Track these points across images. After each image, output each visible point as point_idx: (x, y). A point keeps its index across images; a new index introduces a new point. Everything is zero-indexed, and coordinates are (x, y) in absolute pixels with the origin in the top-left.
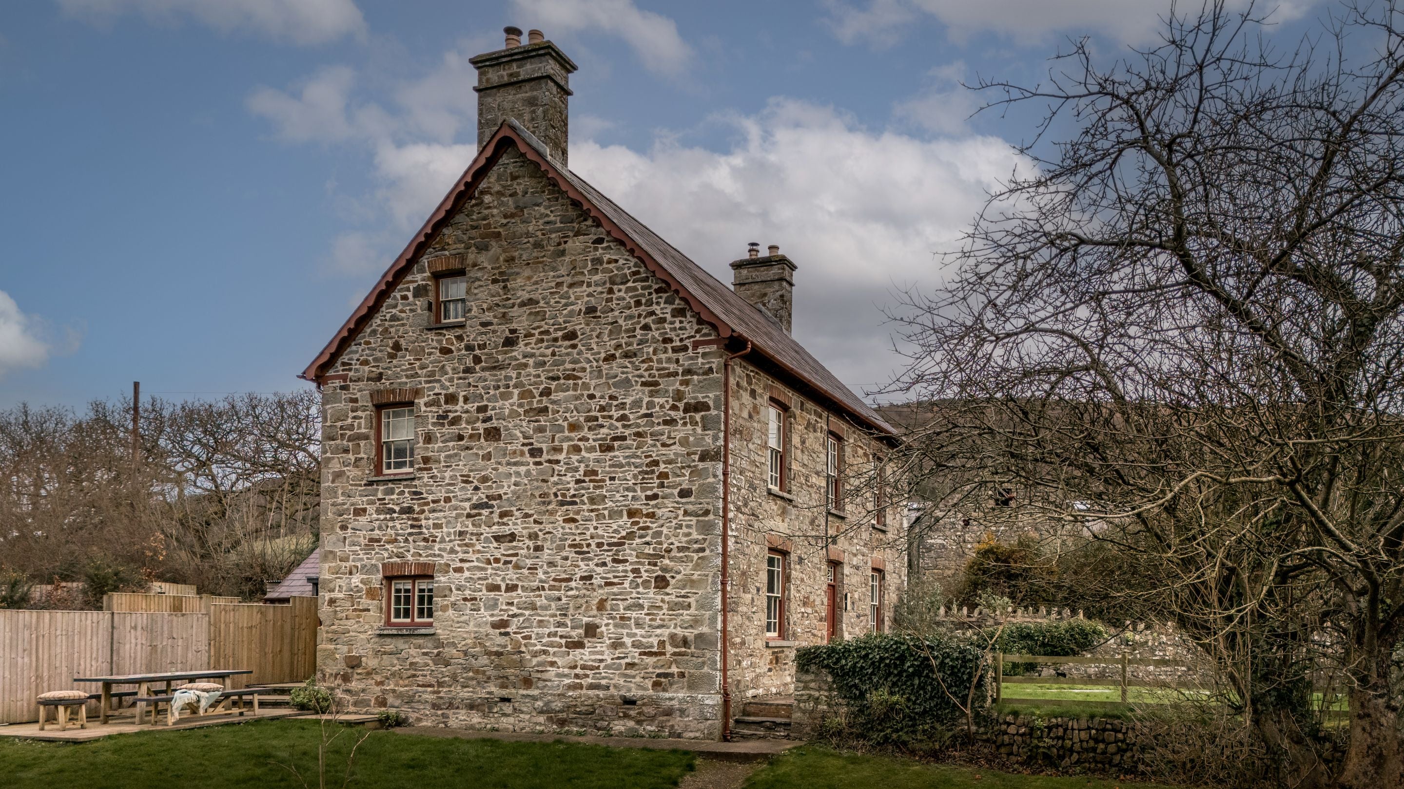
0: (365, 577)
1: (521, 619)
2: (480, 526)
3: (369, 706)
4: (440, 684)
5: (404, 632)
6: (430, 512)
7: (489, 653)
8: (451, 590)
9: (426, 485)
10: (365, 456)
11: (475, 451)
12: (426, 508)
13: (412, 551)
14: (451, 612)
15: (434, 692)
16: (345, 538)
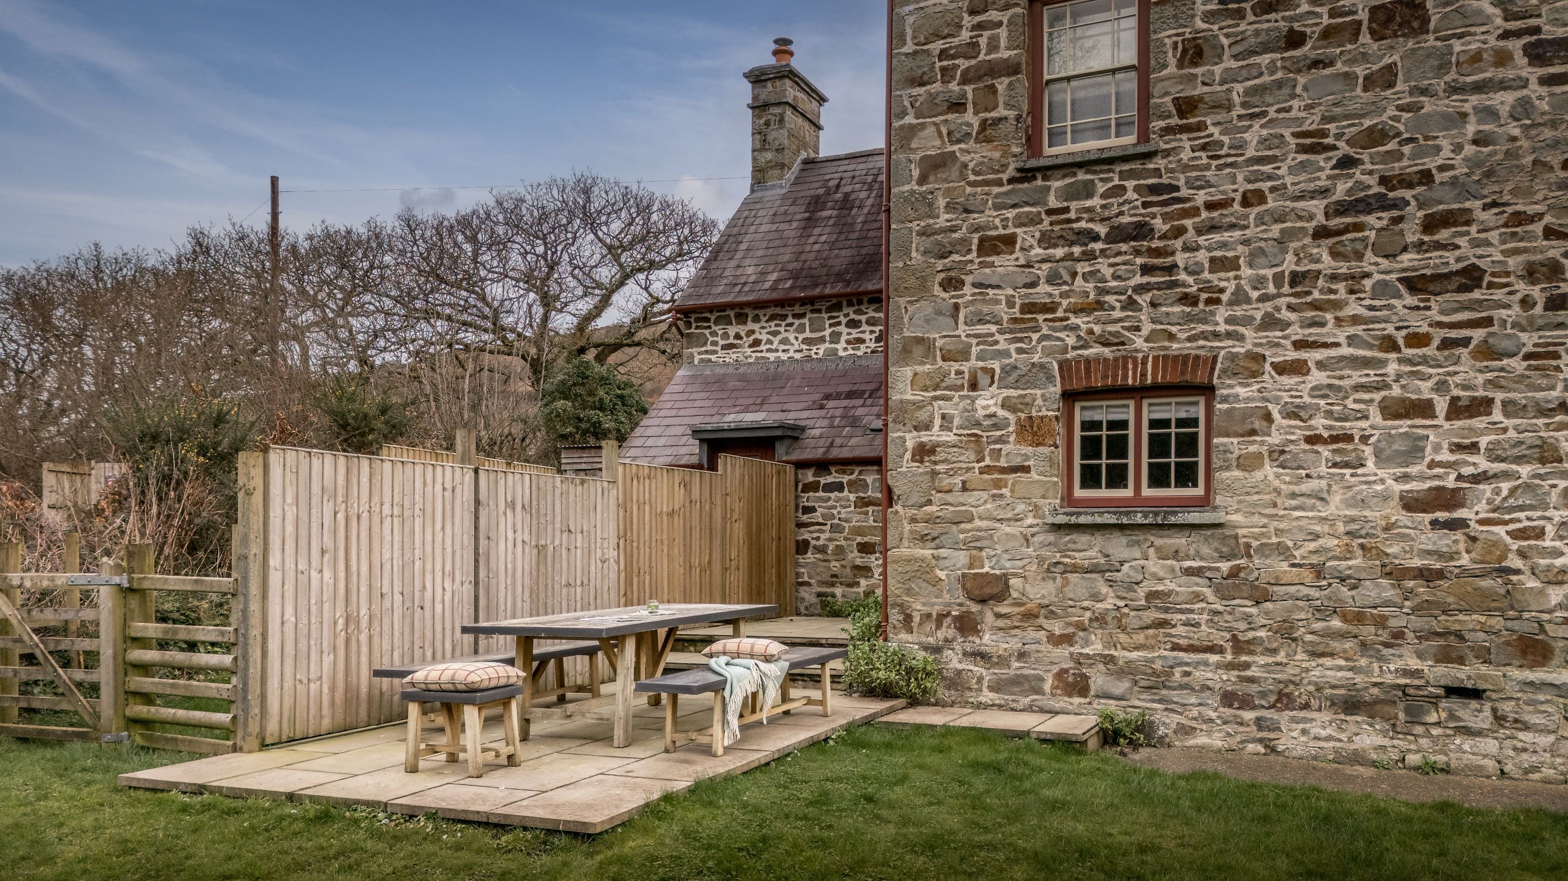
0: (1013, 393)
1: (1505, 486)
2: (1360, 256)
3: (1039, 691)
4: (1239, 646)
5: (1139, 519)
6: (1199, 232)
7: (1396, 574)
8: (1268, 417)
9: (1186, 168)
10: (1012, 114)
11: (1340, 67)
12: (1188, 223)
13: (1147, 328)
14: (1269, 470)
15: (1230, 666)
16: (956, 307)
